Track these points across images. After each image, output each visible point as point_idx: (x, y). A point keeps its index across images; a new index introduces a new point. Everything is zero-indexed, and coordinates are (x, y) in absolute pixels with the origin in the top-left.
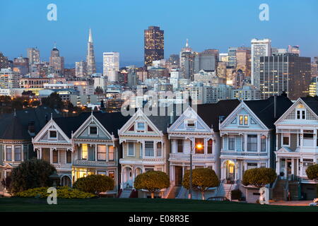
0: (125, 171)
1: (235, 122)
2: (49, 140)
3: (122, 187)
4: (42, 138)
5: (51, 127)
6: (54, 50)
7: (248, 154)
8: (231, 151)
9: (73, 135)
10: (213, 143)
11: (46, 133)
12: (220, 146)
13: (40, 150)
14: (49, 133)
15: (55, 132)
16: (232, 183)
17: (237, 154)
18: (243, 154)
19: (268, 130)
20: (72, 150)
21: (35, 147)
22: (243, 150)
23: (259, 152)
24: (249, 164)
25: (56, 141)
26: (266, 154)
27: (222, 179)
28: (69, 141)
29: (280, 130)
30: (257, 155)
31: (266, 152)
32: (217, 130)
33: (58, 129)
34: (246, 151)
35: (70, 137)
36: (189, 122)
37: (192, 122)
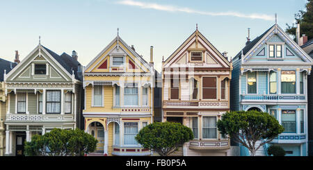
1: (262, 53)
8: (251, 95)
9: (6, 77)
34: (279, 94)
36: (194, 54)
37: (199, 54)
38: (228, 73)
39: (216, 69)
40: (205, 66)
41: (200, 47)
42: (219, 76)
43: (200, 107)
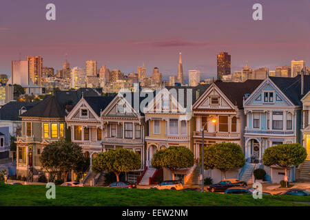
0: (151, 149)
1: (259, 99)
2: (81, 118)
3: (147, 165)
4: (74, 116)
5: (82, 106)
6: (156, 68)
7: (273, 133)
8: (255, 129)
9: (102, 113)
10: (238, 120)
11: (78, 112)
12: (245, 124)
13: (73, 127)
14: (81, 111)
16: (257, 162)
17: (262, 132)
18: (268, 133)
19: (294, 106)
20: (102, 128)
21: (68, 125)
22: (268, 128)
23: (285, 130)
24: (274, 143)
25: (87, 119)
26: (293, 133)
27: (246, 158)
28: (99, 119)
29: (307, 107)
30: (283, 133)
31: (292, 130)
32: (241, 108)
34: (271, 129)
35: (99, 115)
36: (213, 99)
37: (217, 99)
38: (235, 113)
39: (227, 110)
40: (220, 107)
41: (216, 94)
42: (229, 115)
43: (217, 137)
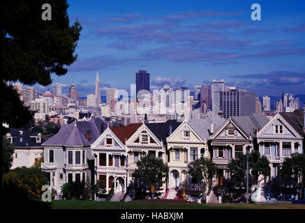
2: (106, 146)
3: (169, 187)
9: (127, 142)
11: (103, 140)
13: (98, 154)
14: (106, 140)
15: (111, 140)
18: (278, 159)
22: (279, 156)
33: (114, 137)
35: (124, 144)
40: (236, 138)
42: (244, 144)
